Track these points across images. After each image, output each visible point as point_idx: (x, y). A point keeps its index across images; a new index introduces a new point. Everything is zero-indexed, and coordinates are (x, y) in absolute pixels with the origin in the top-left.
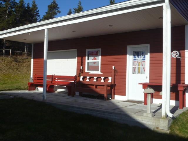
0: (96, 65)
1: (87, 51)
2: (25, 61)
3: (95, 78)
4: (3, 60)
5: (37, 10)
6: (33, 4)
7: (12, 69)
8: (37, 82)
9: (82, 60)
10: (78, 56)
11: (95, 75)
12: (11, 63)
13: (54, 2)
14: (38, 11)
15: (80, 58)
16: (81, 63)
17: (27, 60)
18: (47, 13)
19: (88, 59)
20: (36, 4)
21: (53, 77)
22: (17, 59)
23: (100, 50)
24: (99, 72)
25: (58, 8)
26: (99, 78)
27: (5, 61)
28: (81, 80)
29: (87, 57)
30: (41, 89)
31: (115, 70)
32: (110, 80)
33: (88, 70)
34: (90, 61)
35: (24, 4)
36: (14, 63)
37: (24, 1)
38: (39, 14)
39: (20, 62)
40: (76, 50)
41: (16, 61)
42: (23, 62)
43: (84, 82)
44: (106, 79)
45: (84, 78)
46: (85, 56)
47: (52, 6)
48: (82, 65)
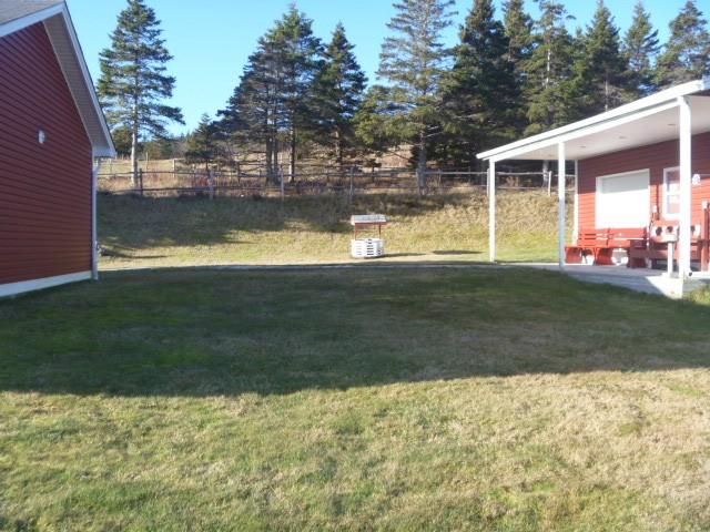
1: (666, 170)
4: (533, 200)
5: (652, 32)
6: (636, 16)
9: (657, 191)
10: (652, 183)
12: (552, 205)
13: (690, 6)
14: (655, 34)
15: (655, 187)
16: (657, 199)
19: (668, 189)
20: (646, 12)
21: (610, 233)
25: (704, 22)
27: (536, 202)
28: (654, 234)
29: (664, 186)
30: (590, 260)
31: (707, 211)
32: (698, 231)
33: (669, 211)
34: (671, 193)
35: (609, 20)
40: (647, 170)
43: (658, 240)
44: (693, 229)
45: (659, 231)
46: (662, 183)
47: (682, 21)
48: (657, 202)
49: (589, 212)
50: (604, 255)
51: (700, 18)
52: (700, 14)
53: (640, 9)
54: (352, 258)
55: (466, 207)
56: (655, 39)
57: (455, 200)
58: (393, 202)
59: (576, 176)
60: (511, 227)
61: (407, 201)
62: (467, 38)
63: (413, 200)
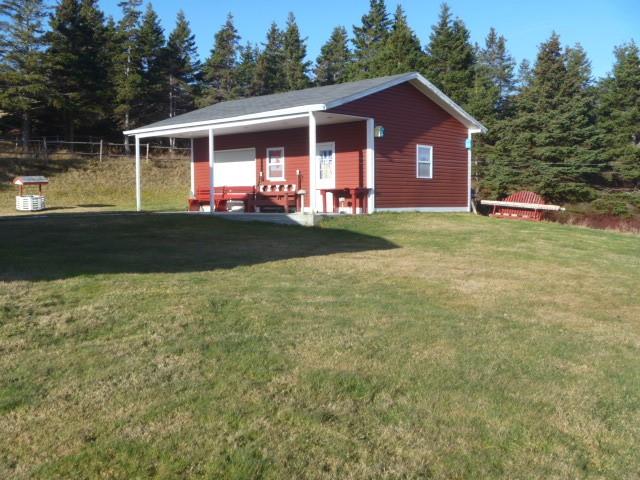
0: (279, 169)
1: (268, 150)
2: (175, 165)
3: (278, 186)
5: (190, 36)
6: (179, 22)
7: (154, 181)
8: (201, 198)
9: (262, 163)
10: (257, 157)
11: (278, 183)
13: (230, 26)
14: (193, 38)
15: (259, 160)
16: (261, 168)
17: (179, 163)
18: (213, 51)
19: (270, 161)
20: (187, 19)
21: (224, 189)
22: (159, 161)
23: (282, 149)
24: (282, 179)
25: (239, 38)
26: (281, 187)
28: (261, 190)
29: (268, 159)
30: (206, 209)
31: (299, 176)
32: (294, 188)
33: (271, 175)
34: (272, 164)
35: (156, 21)
36: (155, 169)
37: (157, 14)
38: (195, 46)
39: (166, 167)
40: (254, 148)
41: (158, 165)
42: (172, 167)
43: (265, 194)
44: (290, 187)
45: (265, 188)
46: (265, 157)
47: (224, 35)
48: (262, 170)
49: (206, 176)
50: (222, 204)
51: (236, 34)
52: (236, 31)
53: (181, 17)
54: (18, 211)
55: (85, 170)
56: (192, 42)
57: (75, 164)
58: (26, 166)
59: (192, 149)
60: (126, 186)
61: (37, 164)
62: (61, 28)
63: (42, 164)
